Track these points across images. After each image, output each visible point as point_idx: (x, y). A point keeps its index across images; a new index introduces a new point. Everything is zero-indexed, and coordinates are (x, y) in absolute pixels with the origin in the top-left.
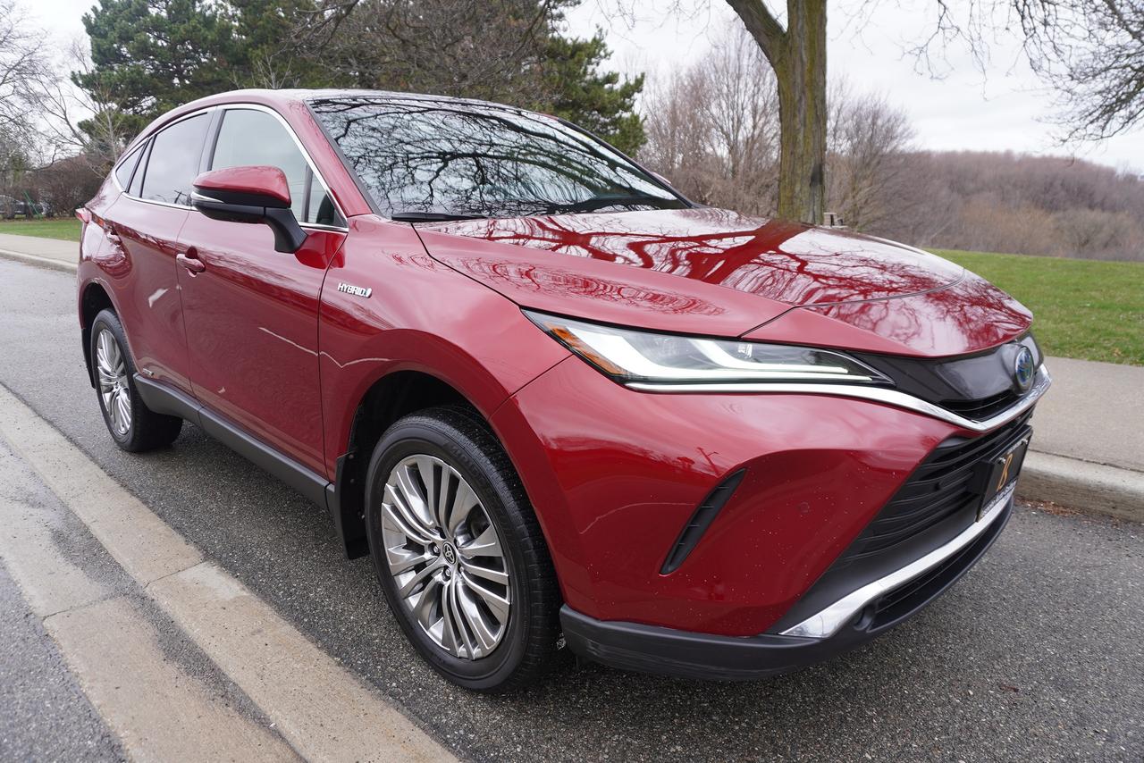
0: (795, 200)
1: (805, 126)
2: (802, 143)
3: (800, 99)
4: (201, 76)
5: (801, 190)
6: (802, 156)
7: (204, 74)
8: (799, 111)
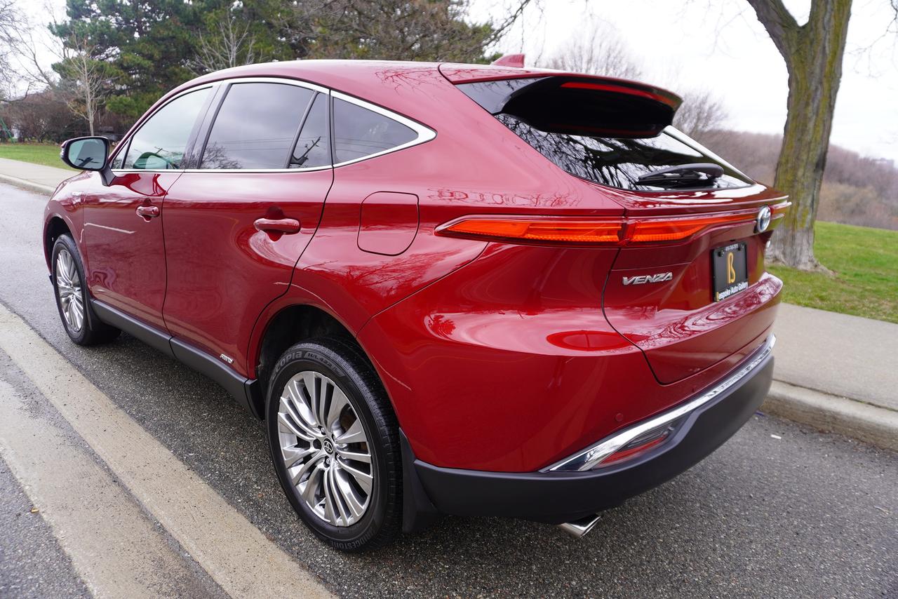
0: (796, 184)
1: (817, 115)
2: (811, 131)
3: (817, 89)
4: (159, 32)
5: (804, 175)
6: (810, 143)
7: (161, 31)
8: (813, 101)
